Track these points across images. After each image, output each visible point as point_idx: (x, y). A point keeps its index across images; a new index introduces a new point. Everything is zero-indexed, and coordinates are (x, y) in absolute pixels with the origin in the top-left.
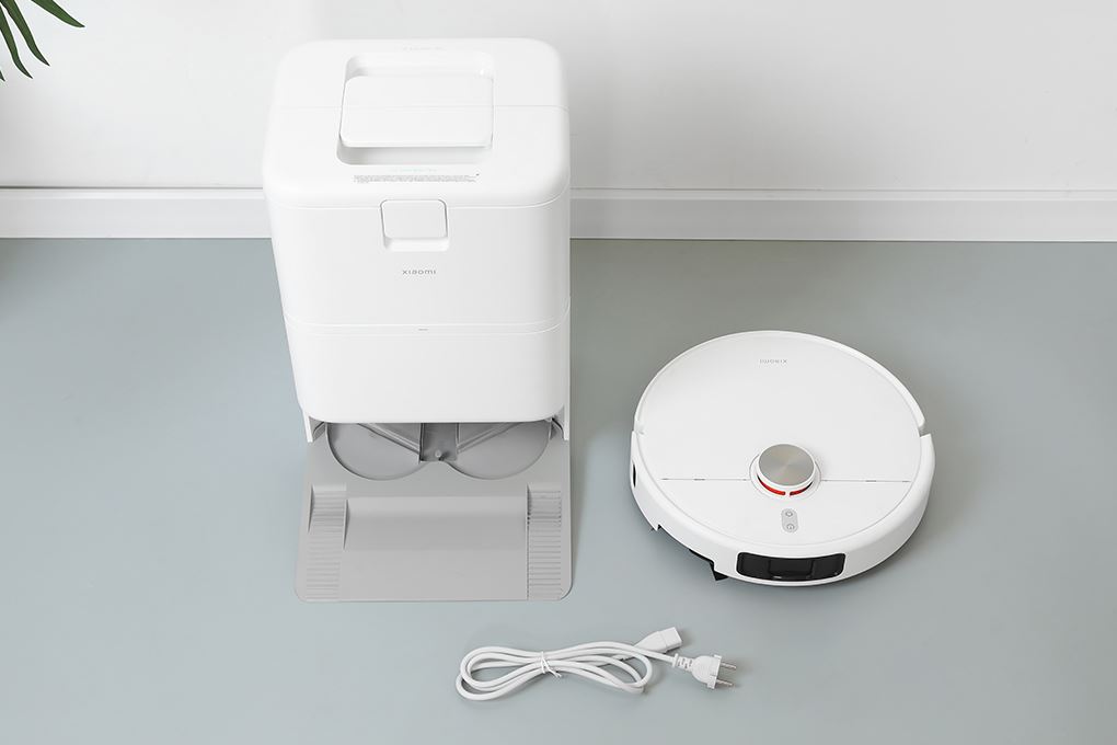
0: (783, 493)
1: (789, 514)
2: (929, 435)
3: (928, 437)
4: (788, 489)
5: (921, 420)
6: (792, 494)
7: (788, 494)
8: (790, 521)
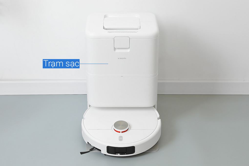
0: (120, 132)
1: (121, 137)
2: (160, 119)
3: (160, 120)
4: (121, 131)
5: (158, 116)
6: (122, 132)
7: (121, 132)
8: (121, 139)
